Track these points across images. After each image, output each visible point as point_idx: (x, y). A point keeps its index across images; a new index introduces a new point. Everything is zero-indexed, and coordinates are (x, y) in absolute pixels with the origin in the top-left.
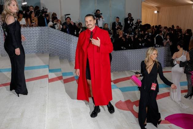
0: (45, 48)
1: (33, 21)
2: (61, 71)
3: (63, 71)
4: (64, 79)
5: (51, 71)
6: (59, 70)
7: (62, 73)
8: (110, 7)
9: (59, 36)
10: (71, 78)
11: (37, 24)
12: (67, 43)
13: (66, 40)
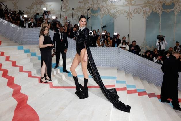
0: (115, 64)
1: (109, 43)
2: (125, 83)
3: (127, 83)
4: (127, 90)
5: (117, 82)
6: (124, 82)
7: (127, 85)
8: (174, 32)
9: (127, 55)
10: (134, 90)
11: (111, 45)
12: (133, 61)
13: (132, 58)
